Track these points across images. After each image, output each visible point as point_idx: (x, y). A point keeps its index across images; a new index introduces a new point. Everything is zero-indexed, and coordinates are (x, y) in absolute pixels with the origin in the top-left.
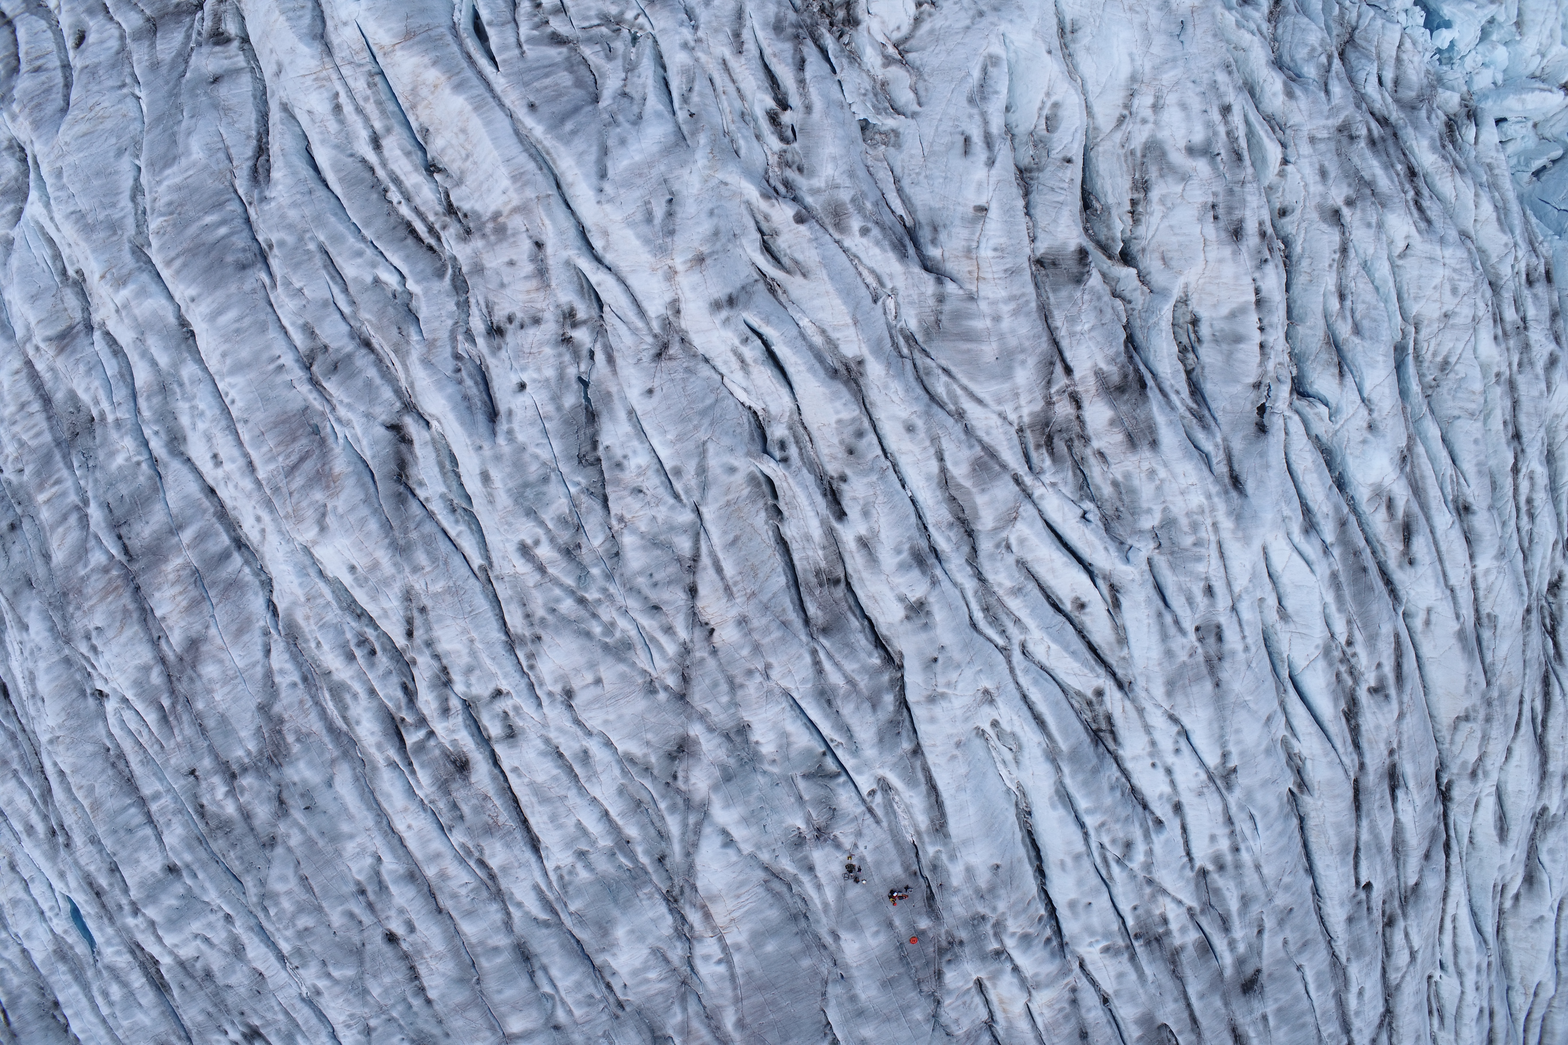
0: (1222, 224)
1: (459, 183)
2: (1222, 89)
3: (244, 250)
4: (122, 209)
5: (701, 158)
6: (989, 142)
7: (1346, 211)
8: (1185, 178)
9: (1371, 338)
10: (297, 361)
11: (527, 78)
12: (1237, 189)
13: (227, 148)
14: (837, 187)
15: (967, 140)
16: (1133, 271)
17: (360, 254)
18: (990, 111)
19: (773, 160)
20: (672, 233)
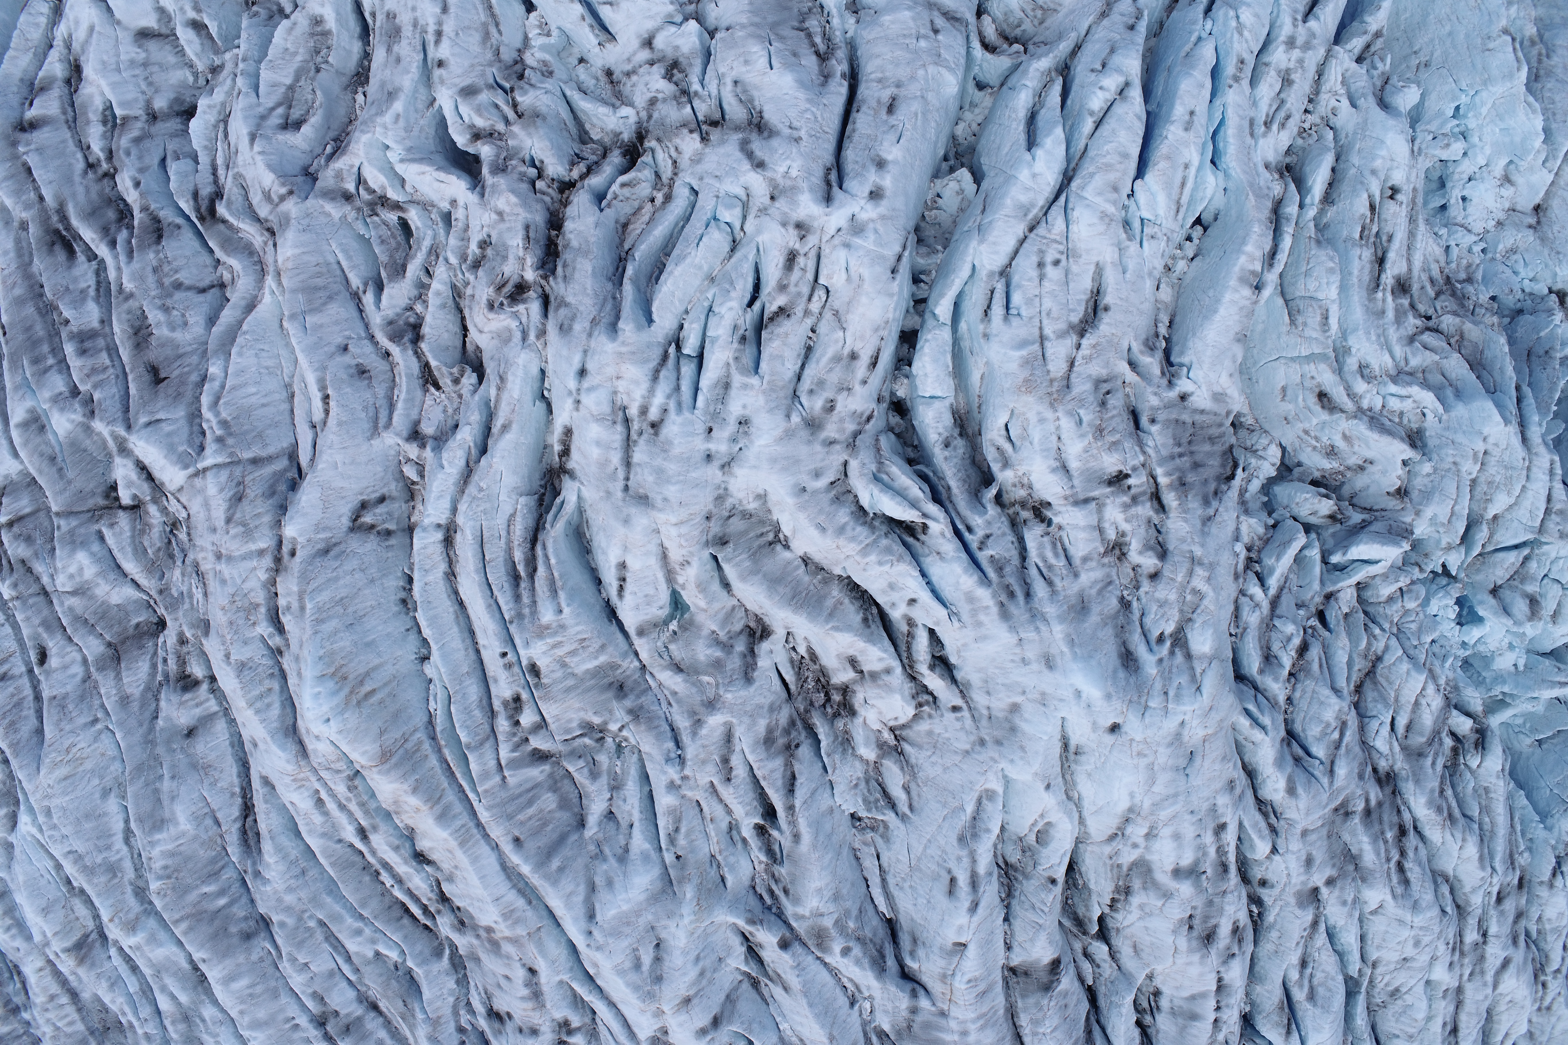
0: (1195, 933)
1: (450, 879)
2: (1220, 811)
3: (246, 918)
4: (118, 852)
5: (687, 910)
6: (974, 883)
7: (1324, 891)
8: (1167, 895)
9: (1323, 1007)
10: (311, 1021)
11: (510, 809)
12: (1217, 900)
13: (213, 811)
14: (822, 915)
15: (953, 880)
16: (1106, 948)
17: (359, 932)
18: (979, 851)
19: (760, 868)
20: (658, 979)
